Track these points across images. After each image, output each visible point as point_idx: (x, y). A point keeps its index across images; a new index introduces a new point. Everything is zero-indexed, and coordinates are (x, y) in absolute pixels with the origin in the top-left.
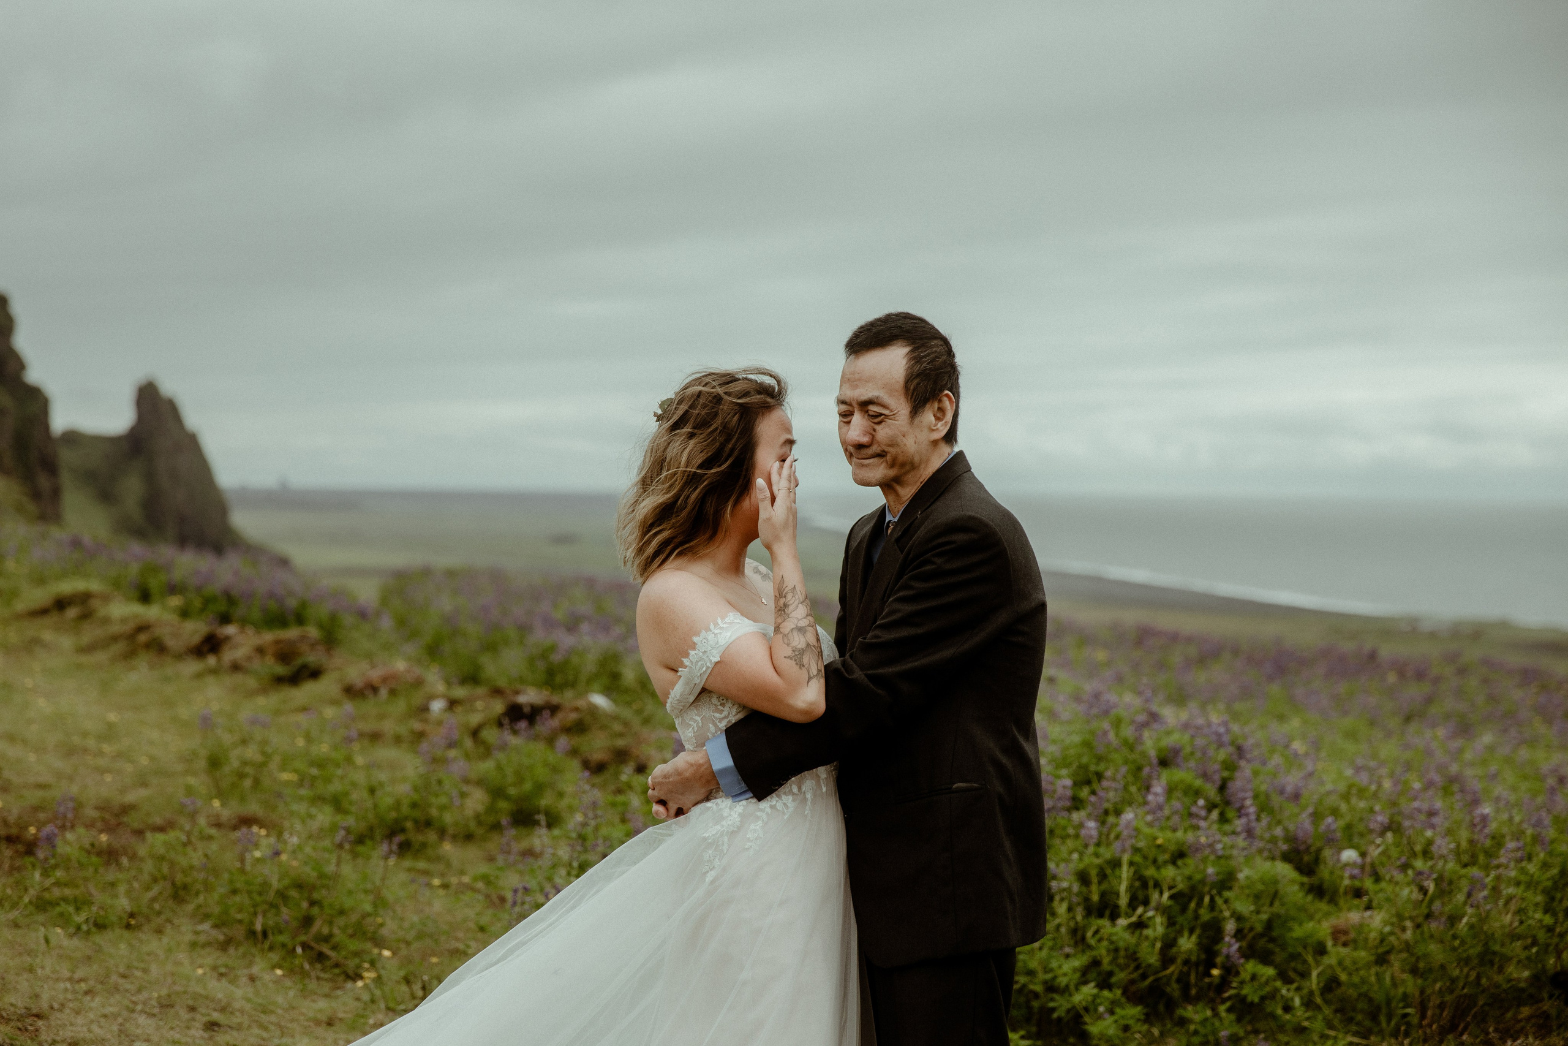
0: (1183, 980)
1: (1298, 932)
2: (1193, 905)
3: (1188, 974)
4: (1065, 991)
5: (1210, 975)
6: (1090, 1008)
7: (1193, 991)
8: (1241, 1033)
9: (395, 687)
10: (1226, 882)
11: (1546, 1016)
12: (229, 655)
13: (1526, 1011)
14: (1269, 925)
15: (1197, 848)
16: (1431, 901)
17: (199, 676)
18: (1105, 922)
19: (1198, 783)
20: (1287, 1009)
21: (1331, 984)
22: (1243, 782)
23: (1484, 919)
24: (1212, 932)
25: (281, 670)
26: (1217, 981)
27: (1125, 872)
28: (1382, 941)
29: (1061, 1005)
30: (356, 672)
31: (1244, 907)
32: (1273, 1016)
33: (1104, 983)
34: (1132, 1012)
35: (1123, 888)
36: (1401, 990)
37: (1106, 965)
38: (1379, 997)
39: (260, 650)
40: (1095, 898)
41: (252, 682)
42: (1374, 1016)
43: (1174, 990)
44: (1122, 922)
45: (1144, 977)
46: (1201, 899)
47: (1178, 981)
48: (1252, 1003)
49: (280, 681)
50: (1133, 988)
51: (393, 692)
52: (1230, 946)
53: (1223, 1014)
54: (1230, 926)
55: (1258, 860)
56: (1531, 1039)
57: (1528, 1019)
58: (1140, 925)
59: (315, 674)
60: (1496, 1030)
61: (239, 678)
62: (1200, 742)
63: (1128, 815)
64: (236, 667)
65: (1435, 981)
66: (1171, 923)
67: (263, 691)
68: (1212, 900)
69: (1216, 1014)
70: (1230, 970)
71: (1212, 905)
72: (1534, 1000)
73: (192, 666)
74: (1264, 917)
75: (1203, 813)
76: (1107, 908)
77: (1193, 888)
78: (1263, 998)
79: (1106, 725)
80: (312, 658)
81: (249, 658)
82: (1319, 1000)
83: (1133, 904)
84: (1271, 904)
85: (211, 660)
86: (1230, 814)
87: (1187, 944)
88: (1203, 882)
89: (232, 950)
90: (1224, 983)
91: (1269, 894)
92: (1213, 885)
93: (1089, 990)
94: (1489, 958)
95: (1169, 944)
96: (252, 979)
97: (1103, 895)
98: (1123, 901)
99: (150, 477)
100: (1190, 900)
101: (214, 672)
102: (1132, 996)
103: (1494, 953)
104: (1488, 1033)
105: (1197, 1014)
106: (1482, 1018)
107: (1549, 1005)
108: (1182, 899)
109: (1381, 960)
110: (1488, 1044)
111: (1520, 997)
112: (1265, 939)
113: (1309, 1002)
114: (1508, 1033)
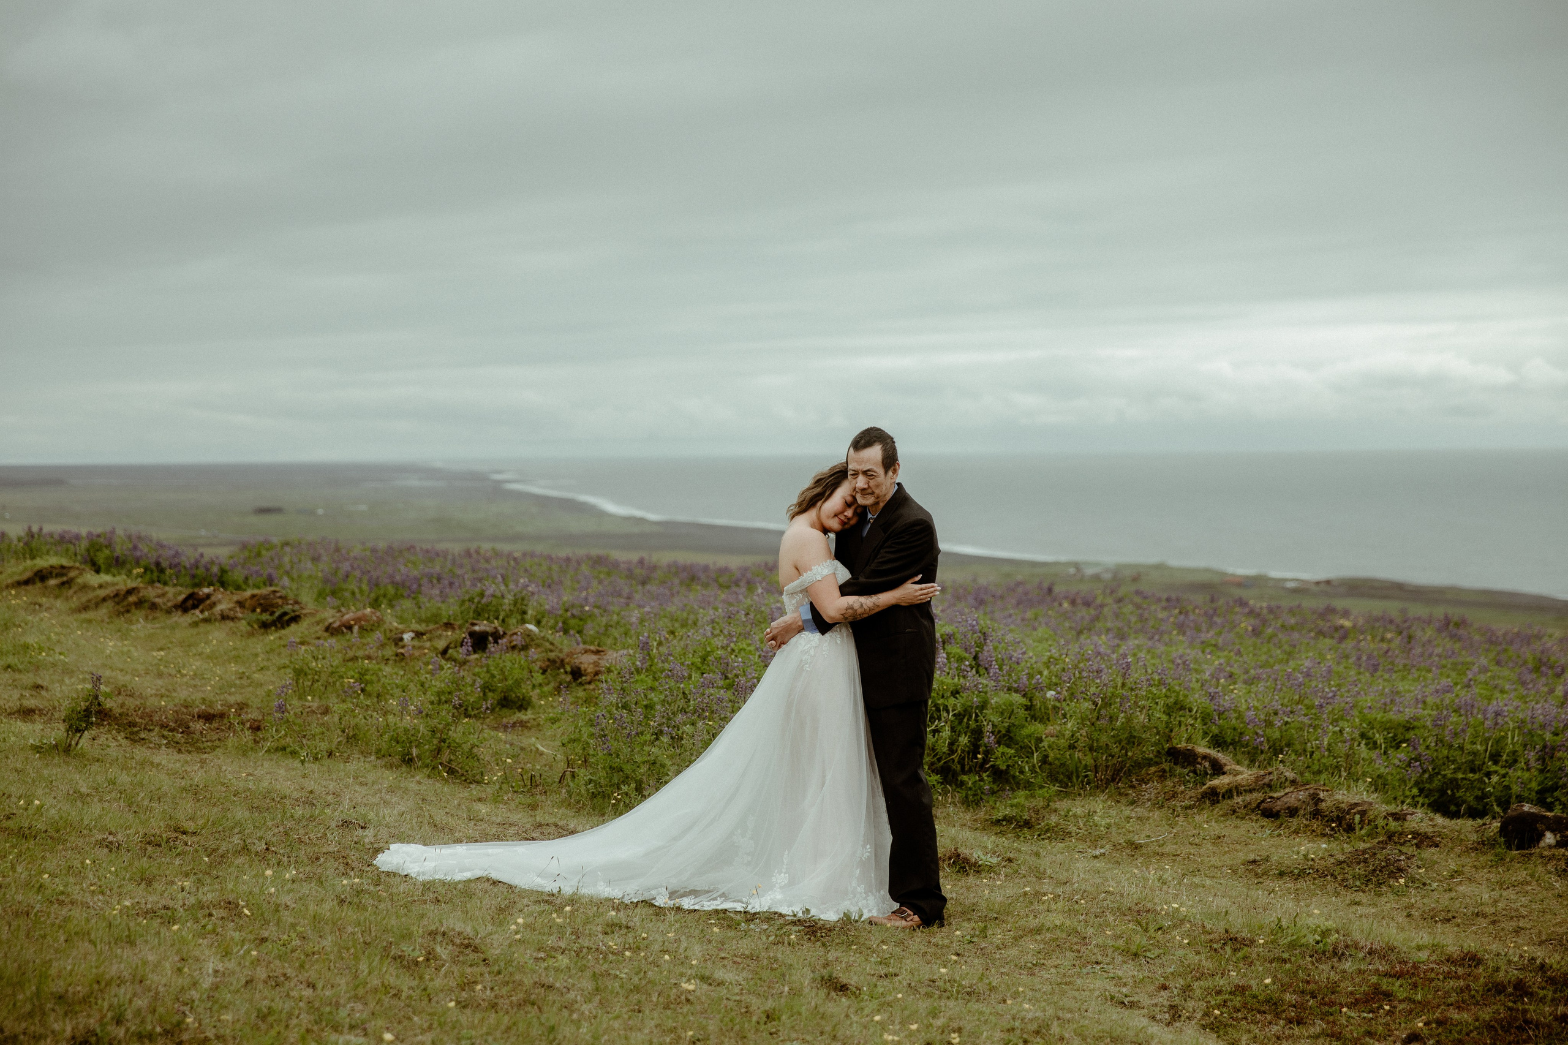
0: (961, 761)
1: (1025, 732)
2: (965, 720)
3: (964, 759)
5: (977, 758)
7: (967, 768)
8: (996, 788)
9: (364, 625)
10: (983, 706)
11: (1164, 771)
12: (214, 608)
13: (1153, 769)
14: (1008, 731)
15: (966, 687)
16: (1100, 710)
20: (1022, 772)
21: (1044, 760)
22: (987, 653)
23: (1129, 720)
24: (977, 734)
25: (263, 617)
26: (980, 761)
28: (1073, 736)
31: (996, 719)
32: (1014, 777)
36: (1084, 763)
38: (1072, 768)
39: (241, 603)
41: (244, 627)
42: (1070, 778)
43: (957, 766)
45: (939, 760)
46: (971, 716)
47: (959, 762)
48: (1002, 771)
49: (265, 626)
50: (933, 767)
51: (364, 629)
52: (989, 739)
53: (986, 778)
54: (986, 726)
55: (1002, 694)
56: (1156, 783)
57: (1156, 772)
58: (936, 732)
59: (296, 619)
60: (1136, 780)
64: (225, 616)
65: (1102, 754)
66: (953, 729)
67: (257, 632)
68: (977, 716)
69: (982, 780)
70: (988, 753)
71: (977, 721)
72: (1157, 763)
74: (1006, 725)
75: (969, 669)
77: (965, 710)
78: (1008, 766)
80: (286, 607)
81: (233, 610)
82: (1038, 770)
84: (1010, 718)
85: (198, 613)
86: (982, 671)
87: (964, 740)
88: (971, 707)
90: (985, 761)
91: (1007, 712)
92: (977, 707)
94: (1132, 740)
100: (964, 717)
101: (206, 621)
103: (1135, 737)
104: (1132, 782)
105: (970, 780)
106: (1129, 774)
107: (1166, 766)
108: (959, 717)
109: (1072, 747)
110: (1133, 787)
111: (1149, 763)
112: (1007, 737)
113: (1033, 770)
114: (1142, 781)
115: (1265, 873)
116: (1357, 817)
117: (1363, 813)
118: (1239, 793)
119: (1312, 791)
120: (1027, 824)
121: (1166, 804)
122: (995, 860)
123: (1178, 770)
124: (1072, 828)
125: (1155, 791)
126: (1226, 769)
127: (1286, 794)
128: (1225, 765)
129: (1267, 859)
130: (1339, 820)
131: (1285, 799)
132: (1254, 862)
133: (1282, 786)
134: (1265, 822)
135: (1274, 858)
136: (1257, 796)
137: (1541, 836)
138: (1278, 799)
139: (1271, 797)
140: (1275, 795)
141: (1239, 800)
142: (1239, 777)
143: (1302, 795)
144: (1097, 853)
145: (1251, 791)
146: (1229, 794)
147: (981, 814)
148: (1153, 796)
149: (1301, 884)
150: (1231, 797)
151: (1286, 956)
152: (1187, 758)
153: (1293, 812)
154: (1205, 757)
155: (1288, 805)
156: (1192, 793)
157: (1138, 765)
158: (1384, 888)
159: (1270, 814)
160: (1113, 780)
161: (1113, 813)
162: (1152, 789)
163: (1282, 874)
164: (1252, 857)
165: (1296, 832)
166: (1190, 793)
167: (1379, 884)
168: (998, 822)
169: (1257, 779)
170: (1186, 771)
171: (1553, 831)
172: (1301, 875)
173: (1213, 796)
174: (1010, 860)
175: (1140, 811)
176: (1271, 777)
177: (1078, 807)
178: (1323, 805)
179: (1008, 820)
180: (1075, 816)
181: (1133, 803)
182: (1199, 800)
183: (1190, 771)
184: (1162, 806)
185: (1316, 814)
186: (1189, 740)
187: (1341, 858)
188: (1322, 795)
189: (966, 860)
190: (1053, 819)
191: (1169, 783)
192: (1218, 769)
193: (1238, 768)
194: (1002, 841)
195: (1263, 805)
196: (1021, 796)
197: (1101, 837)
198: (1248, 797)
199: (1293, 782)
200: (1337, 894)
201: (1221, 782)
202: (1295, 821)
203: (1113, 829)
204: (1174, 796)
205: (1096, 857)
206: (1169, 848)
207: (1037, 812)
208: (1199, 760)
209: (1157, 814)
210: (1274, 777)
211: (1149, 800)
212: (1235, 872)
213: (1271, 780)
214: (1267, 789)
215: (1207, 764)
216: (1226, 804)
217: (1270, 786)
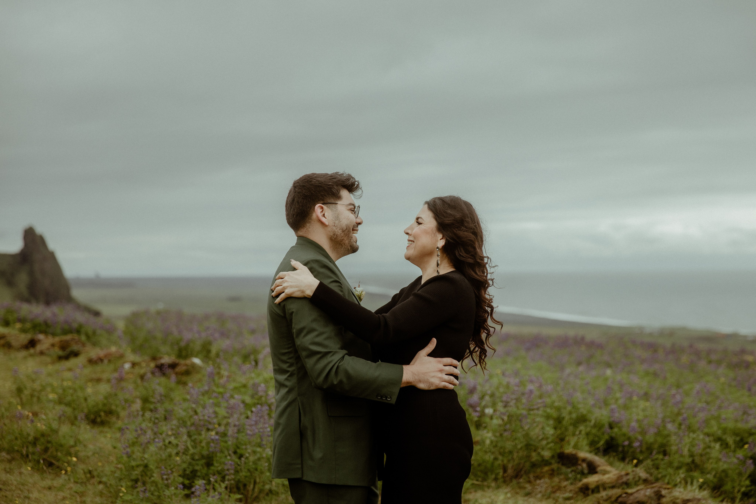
9: (110, 358)
11: (553, 470)
12: (39, 348)
13: (546, 468)
16: (506, 424)
17: (25, 358)
25: (61, 353)
30: (94, 353)
36: (497, 462)
38: (488, 465)
39: (53, 345)
41: (48, 359)
49: (60, 358)
51: (110, 361)
56: (547, 480)
57: (547, 471)
59: (76, 354)
60: (533, 477)
61: (44, 358)
64: (42, 353)
67: (53, 363)
72: (550, 465)
73: (24, 353)
80: (75, 347)
81: (48, 349)
85: (32, 351)
89: (14, 463)
94: (531, 447)
96: (21, 473)
99: (31, 274)
101: (31, 355)
104: (529, 479)
106: (527, 473)
107: (555, 466)
110: (529, 482)
111: (545, 464)
114: (538, 477)
118: (605, 489)
119: (656, 489)
121: (553, 495)
123: (564, 469)
125: (546, 485)
126: (599, 469)
127: (638, 491)
128: (599, 466)
131: (636, 495)
133: (636, 484)
136: (617, 492)
138: (632, 494)
139: (626, 493)
140: (630, 491)
141: (603, 494)
142: (607, 476)
145: (613, 487)
146: (597, 489)
148: (543, 490)
150: (598, 492)
152: (570, 461)
154: (584, 460)
155: (637, 500)
156: (572, 487)
157: (535, 466)
160: (516, 477)
162: (544, 484)
166: (570, 488)
169: (620, 477)
170: (569, 470)
173: (586, 491)
176: (628, 477)
181: (528, 494)
182: (576, 493)
183: (572, 471)
184: (549, 497)
186: (576, 446)
188: (664, 492)
191: (556, 479)
192: (592, 469)
193: (608, 469)
195: (620, 499)
198: (611, 493)
199: (645, 481)
201: (592, 480)
204: (559, 488)
208: (580, 462)
210: (630, 477)
211: (540, 492)
213: (628, 480)
214: (625, 486)
215: (585, 465)
216: (594, 498)
217: (627, 484)
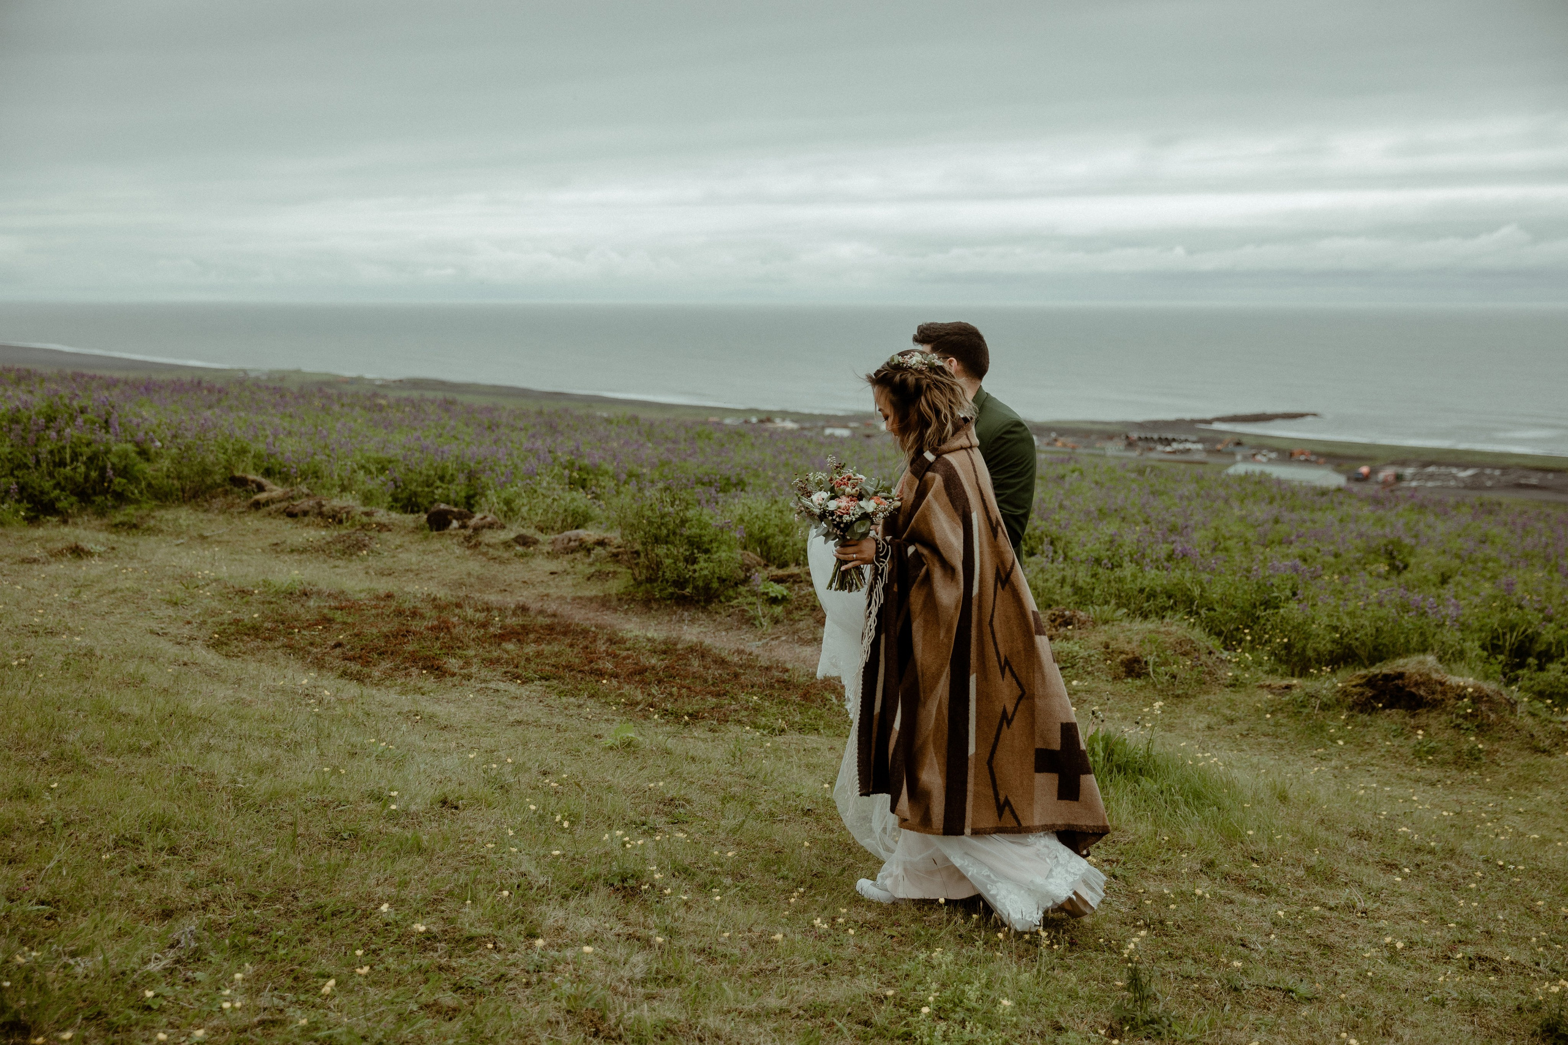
0: (93, 487)
1: (136, 468)
2: (95, 460)
3: (95, 485)
4: (48, 494)
5: (103, 484)
6: (58, 499)
7: (97, 491)
8: (115, 504)
11: (226, 490)
13: (220, 490)
14: (125, 466)
15: (95, 441)
16: (184, 453)
18: (62, 470)
19: (96, 419)
20: (133, 493)
21: (149, 486)
22: (113, 420)
23: (203, 459)
24: (103, 470)
26: (105, 487)
27: (68, 450)
28: (167, 470)
29: (46, 498)
31: (115, 460)
32: (127, 497)
33: (63, 489)
34: (73, 499)
35: (68, 456)
36: (175, 487)
37: (63, 483)
38: (167, 490)
40: (57, 460)
42: (165, 496)
43: (90, 491)
44: (68, 468)
45: (78, 486)
46: (98, 458)
47: (91, 487)
48: (119, 493)
50: (74, 490)
52: (110, 473)
53: (109, 498)
54: (109, 465)
55: (121, 444)
56: (221, 498)
57: (221, 492)
58: (74, 469)
60: (209, 497)
62: (96, 404)
63: (68, 430)
65: (186, 481)
66: (87, 468)
68: (103, 458)
69: (106, 499)
70: (111, 481)
71: (103, 460)
72: (222, 486)
74: (123, 463)
75: (98, 429)
76: (62, 464)
77: (95, 454)
78: (124, 490)
79: (57, 399)
82: (144, 492)
83: (72, 462)
84: (125, 459)
86: (109, 429)
87: (94, 474)
88: (99, 452)
90: (109, 487)
91: (125, 455)
92: (103, 453)
93: (57, 492)
94: (206, 472)
95: (87, 477)
97: (60, 459)
98: (68, 460)
102: (73, 493)
103: (208, 470)
104: (206, 498)
105: (99, 499)
106: (204, 493)
107: (228, 487)
108: (91, 459)
109: (168, 477)
110: (206, 501)
111: (219, 486)
112: (124, 472)
113: (141, 493)
114: (213, 497)
115: (282, 551)
116: (344, 516)
117: (348, 513)
118: (273, 503)
119: (318, 500)
120: (135, 526)
121: (227, 511)
122: (103, 549)
123: (236, 489)
124: (165, 528)
125: (221, 503)
126: (266, 488)
127: (302, 502)
128: (266, 486)
129: (284, 542)
130: (334, 517)
131: (301, 506)
132: (277, 544)
133: (300, 498)
134: (289, 520)
135: (289, 542)
136: (285, 504)
137: (450, 522)
138: (297, 505)
139: (293, 505)
140: (296, 503)
141: (273, 507)
142: (274, 493)
143: (311, 503)
144: (179, 542)
145: (281, 501)
146: (267, 503)
147: (106, 521)
148: (219, 506)
149: (304, 556)
150: (268, 505)
151: (274, 600)
152: (241, 482)
153: (305, 513)
154: (253, 481)
155: (303, 509)
156: (244, 503)
157: (210, 487)
158: (354, 557)
159: (292, 515)
160: (194, 497)
161: (192, 517)
162: (218, 502)
163: (292, 551)
164: (275, 541)
165: (308, 525)
166: (242, 503)
167: (351, 555)
168: (116, 526)
169: (285, 494)
170: (241, 489)
171: (457, 519)
172: (304, 551)
173: (257, 505)
174: (113, 549)
175: (210, 516)
177: (168, 515)
178: (324, 509)
179: (123, 524)
180: (167, 520)
181: (205, 511)
182: (248, 508)
183: (243, 490)
184: (225, 512)
185: (321, 514)
186: (244, 471)
187: (329, 539)
188: (324, 502)
189: (82, 550)
190: (152, 523)
191: (230, 498)
192: (261, 488)
193: (275, 487)
194: (113, 537)
195: (288, 510)
196: (130, 509)
197: (182, 533)
198: (278, 505)
199: (307, 495)
200: (325, 561)
201: (262, 496)
202: (306, 520)
203: (191, 528)
204: (232, 505)
205: (177, 545)
206: (226, 538)
207: (142, 518)
208: (249, 483)
209: (221, 518)
210: (295, 493)
211: (217, 509)
212: (263, 551)
213: (293, 494)
214: (291, 500)
215: (254, 486)
216: (264, 510)
217: (293, 498)
